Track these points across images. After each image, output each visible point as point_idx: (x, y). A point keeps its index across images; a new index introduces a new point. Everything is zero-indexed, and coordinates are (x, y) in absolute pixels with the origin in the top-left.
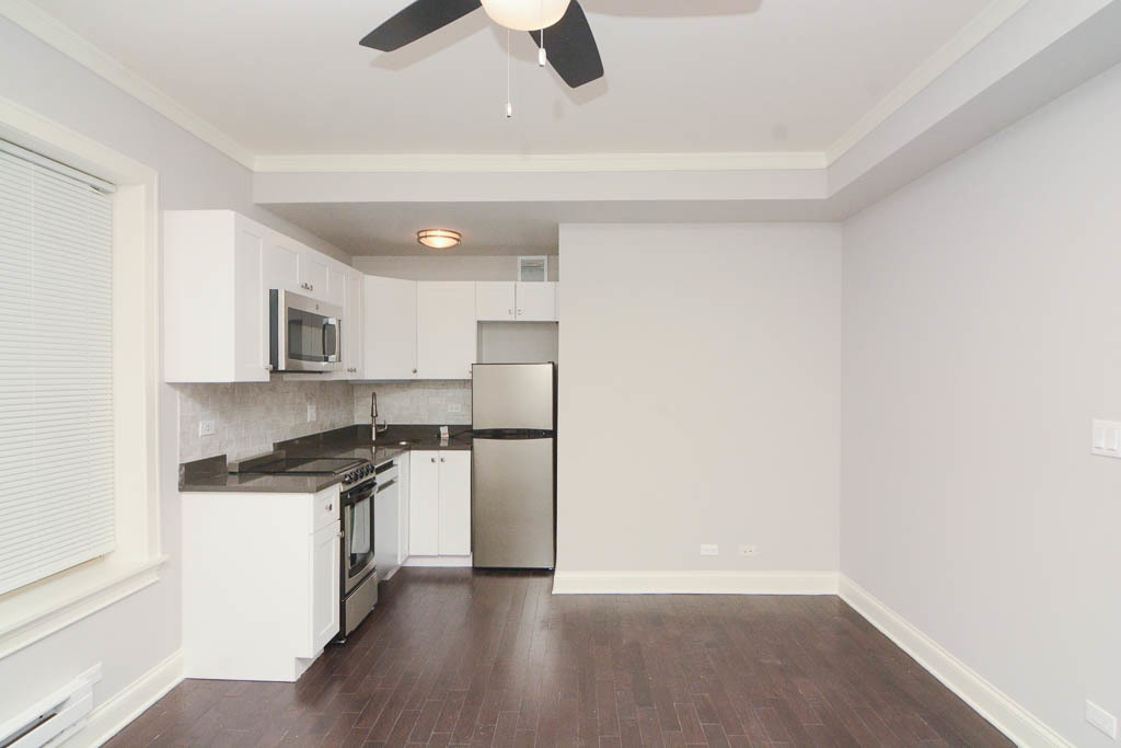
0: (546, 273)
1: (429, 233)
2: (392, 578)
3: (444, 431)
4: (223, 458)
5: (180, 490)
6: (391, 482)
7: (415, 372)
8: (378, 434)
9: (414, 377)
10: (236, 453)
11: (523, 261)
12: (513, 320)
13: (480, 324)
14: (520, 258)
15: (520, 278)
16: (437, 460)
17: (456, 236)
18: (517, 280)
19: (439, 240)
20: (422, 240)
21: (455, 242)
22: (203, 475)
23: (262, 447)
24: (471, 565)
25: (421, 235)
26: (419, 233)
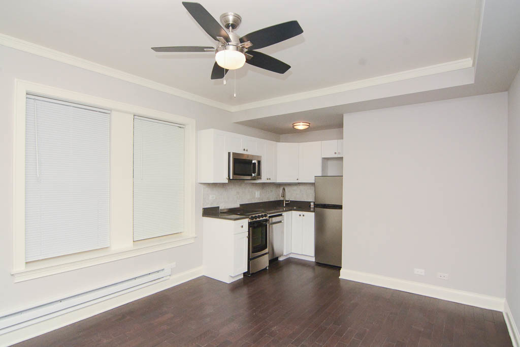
1: (296, 124)
2: (282, 261)
4: (219, 207)
5: (203, 216)
6: (280, 222)
10: (224, 206)
16: (302, 216)
17: (308, 124)
19: (301, 126)
20: (295, 127)
21: (308, 127)
22: (211, 212)
23: (236, 205)
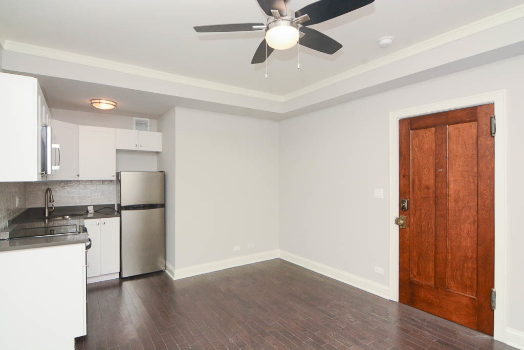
0: (149, 127)
3: (91, 209)
7: (78, 176)
8: (49, 213)
9: (77, 178)
11: (136, 120)
12: (137, 149)
13: (118, 151)
14: (135, 119)
15: (135, 129)
18: (133, 129)
24: (118, 277)
25: (93, 102)
26: (91, 100)
